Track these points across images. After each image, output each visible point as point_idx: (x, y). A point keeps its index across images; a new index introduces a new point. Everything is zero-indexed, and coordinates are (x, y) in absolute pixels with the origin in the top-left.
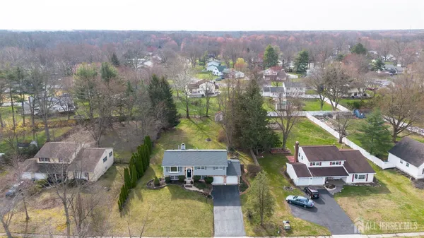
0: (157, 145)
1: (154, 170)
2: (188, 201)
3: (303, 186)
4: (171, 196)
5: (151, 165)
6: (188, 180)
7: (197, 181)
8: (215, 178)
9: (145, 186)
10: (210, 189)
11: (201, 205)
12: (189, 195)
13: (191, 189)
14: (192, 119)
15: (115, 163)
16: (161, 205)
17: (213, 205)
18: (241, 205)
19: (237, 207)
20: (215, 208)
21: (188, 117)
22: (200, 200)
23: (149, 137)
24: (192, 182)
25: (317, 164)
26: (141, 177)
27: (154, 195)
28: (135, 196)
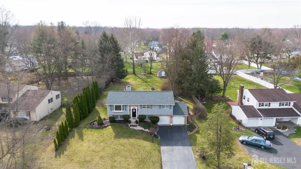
0: (105, 93)
1: (100, 112)
2: (132, 140)
3: (253, 128)
4: (114, 134)
5: (97, 107)
6: (132, 120)
7: (142, 120)
8: (161, 118)
9: (88, 126)
10: (156, 128)
11: (147, 145)
12: (134, 134)
13: (135, 128)
14: (138, 75)
15: (62, 106)
16: (102, 144)
17: (160, 144)
18: (191, 145)
19: (186, 147)
20: (163, 148)
21: (134, 73)
22: (145, 139)
23: (96, 82)
24: (137, 122)
25: (266, 105)
26: (85, 118)
27: (96, 134)
28: (76, 135)
